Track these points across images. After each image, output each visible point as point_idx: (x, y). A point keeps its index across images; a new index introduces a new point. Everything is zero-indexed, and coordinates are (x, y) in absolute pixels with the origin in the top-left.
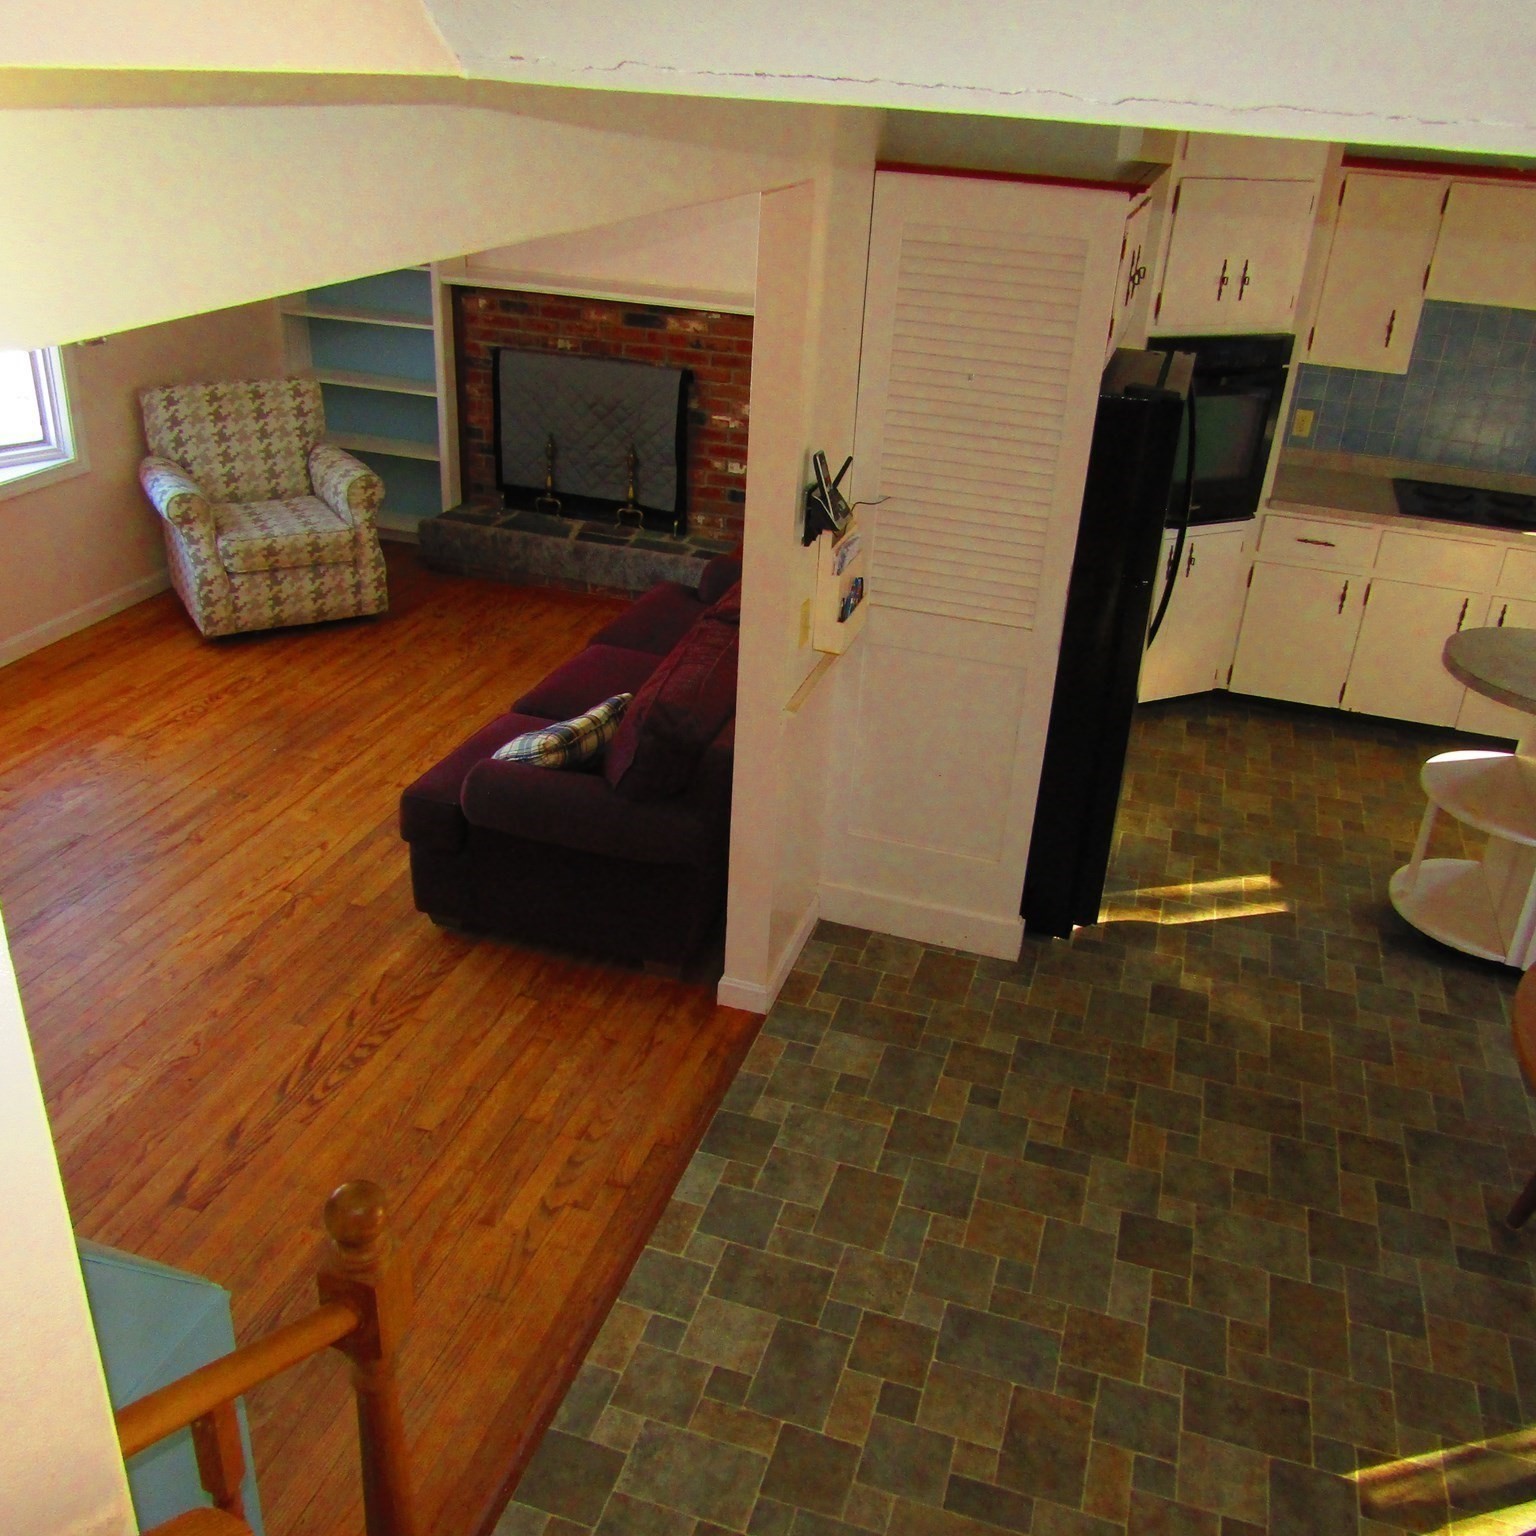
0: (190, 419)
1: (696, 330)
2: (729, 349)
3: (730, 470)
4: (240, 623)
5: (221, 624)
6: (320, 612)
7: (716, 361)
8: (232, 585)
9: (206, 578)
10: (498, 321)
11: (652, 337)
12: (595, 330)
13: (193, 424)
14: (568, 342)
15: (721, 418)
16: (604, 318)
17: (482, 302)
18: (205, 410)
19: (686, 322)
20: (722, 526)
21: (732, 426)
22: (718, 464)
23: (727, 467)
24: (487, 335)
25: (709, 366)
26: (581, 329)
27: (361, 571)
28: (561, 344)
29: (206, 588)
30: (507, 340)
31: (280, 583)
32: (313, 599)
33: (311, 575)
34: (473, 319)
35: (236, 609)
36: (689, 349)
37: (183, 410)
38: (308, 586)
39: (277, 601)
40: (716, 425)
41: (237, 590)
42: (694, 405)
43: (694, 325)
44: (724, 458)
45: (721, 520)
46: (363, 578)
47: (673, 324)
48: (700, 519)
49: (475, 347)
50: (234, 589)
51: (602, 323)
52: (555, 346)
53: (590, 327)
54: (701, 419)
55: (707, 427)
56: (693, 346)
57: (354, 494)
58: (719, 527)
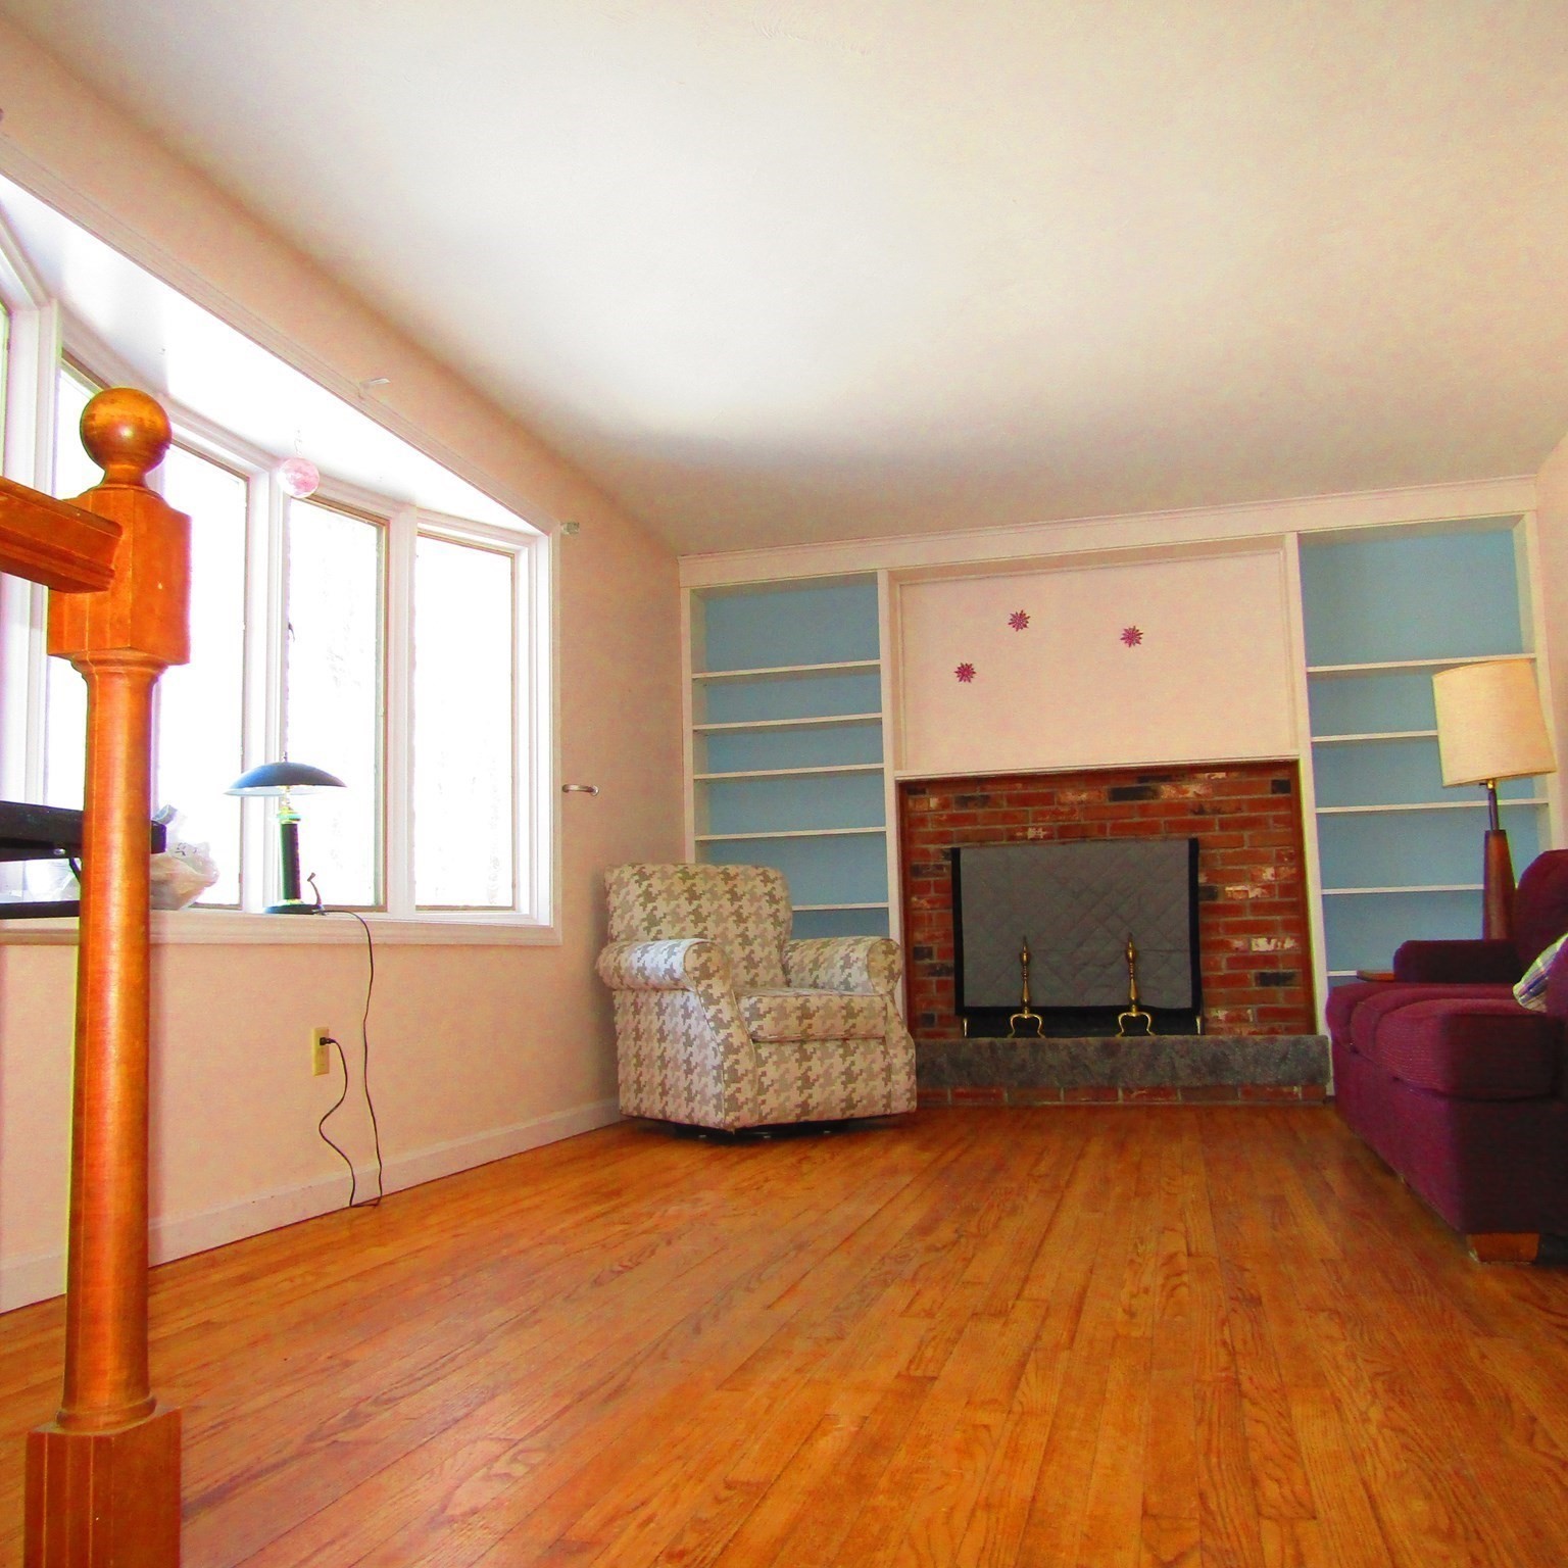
0: (664, 895)
1: (1198, 795)
2: (1239, 809)
3: (1255, 949)
4: (765, 1109)
5: (746, 1108)
6: (850, 1103)
7: (1224, 825)
8: (759, 1056)
9: (732, 1044)
10: (954, 819)
11: (1144, 810)
12: (1073, 812)
13: (668, 901)
14: (1040, 830)
15: (1239, 888)
16: (1084, 796)
17: (934, 802)
18: (679, 887)
19: (1184, 787)
20: (1251, 1019)
21: (1252, 895)
22: (1238, 943)
23: (1250, 945)
24: (942, 837)
25: (1217, 832)
26: (1056, 813)
27: (891, 1052)
28: (1031, 833)
29: (733, 1057)
30: (965, 839)
31: (809, 1059)
32: (843, 1083)
33: (841, 1051)
34: (922, 821)
35: (762, 1090)
36: (1190, 817)
37: (657, 885)
38: (838, 1064)
39: (807, 1082)
40: (1232, 899)
41: (765, 1062)
42: (1202, 879)
43: (1193, 789)
44: (1245, 935)
45: (1249, 1011)
46: (895, 1061)
47: (1167, 791)
48: (1221, 1014)
49: (925, 854)
50: (761, 1062)
51: (1081, 802)
52: (1025, 838)
53: (1066, 809)
54: (1212, 894)
55: (1220, 901)
56: (1196, 814)
57: (873, 960)
58: (1247, 1021)
